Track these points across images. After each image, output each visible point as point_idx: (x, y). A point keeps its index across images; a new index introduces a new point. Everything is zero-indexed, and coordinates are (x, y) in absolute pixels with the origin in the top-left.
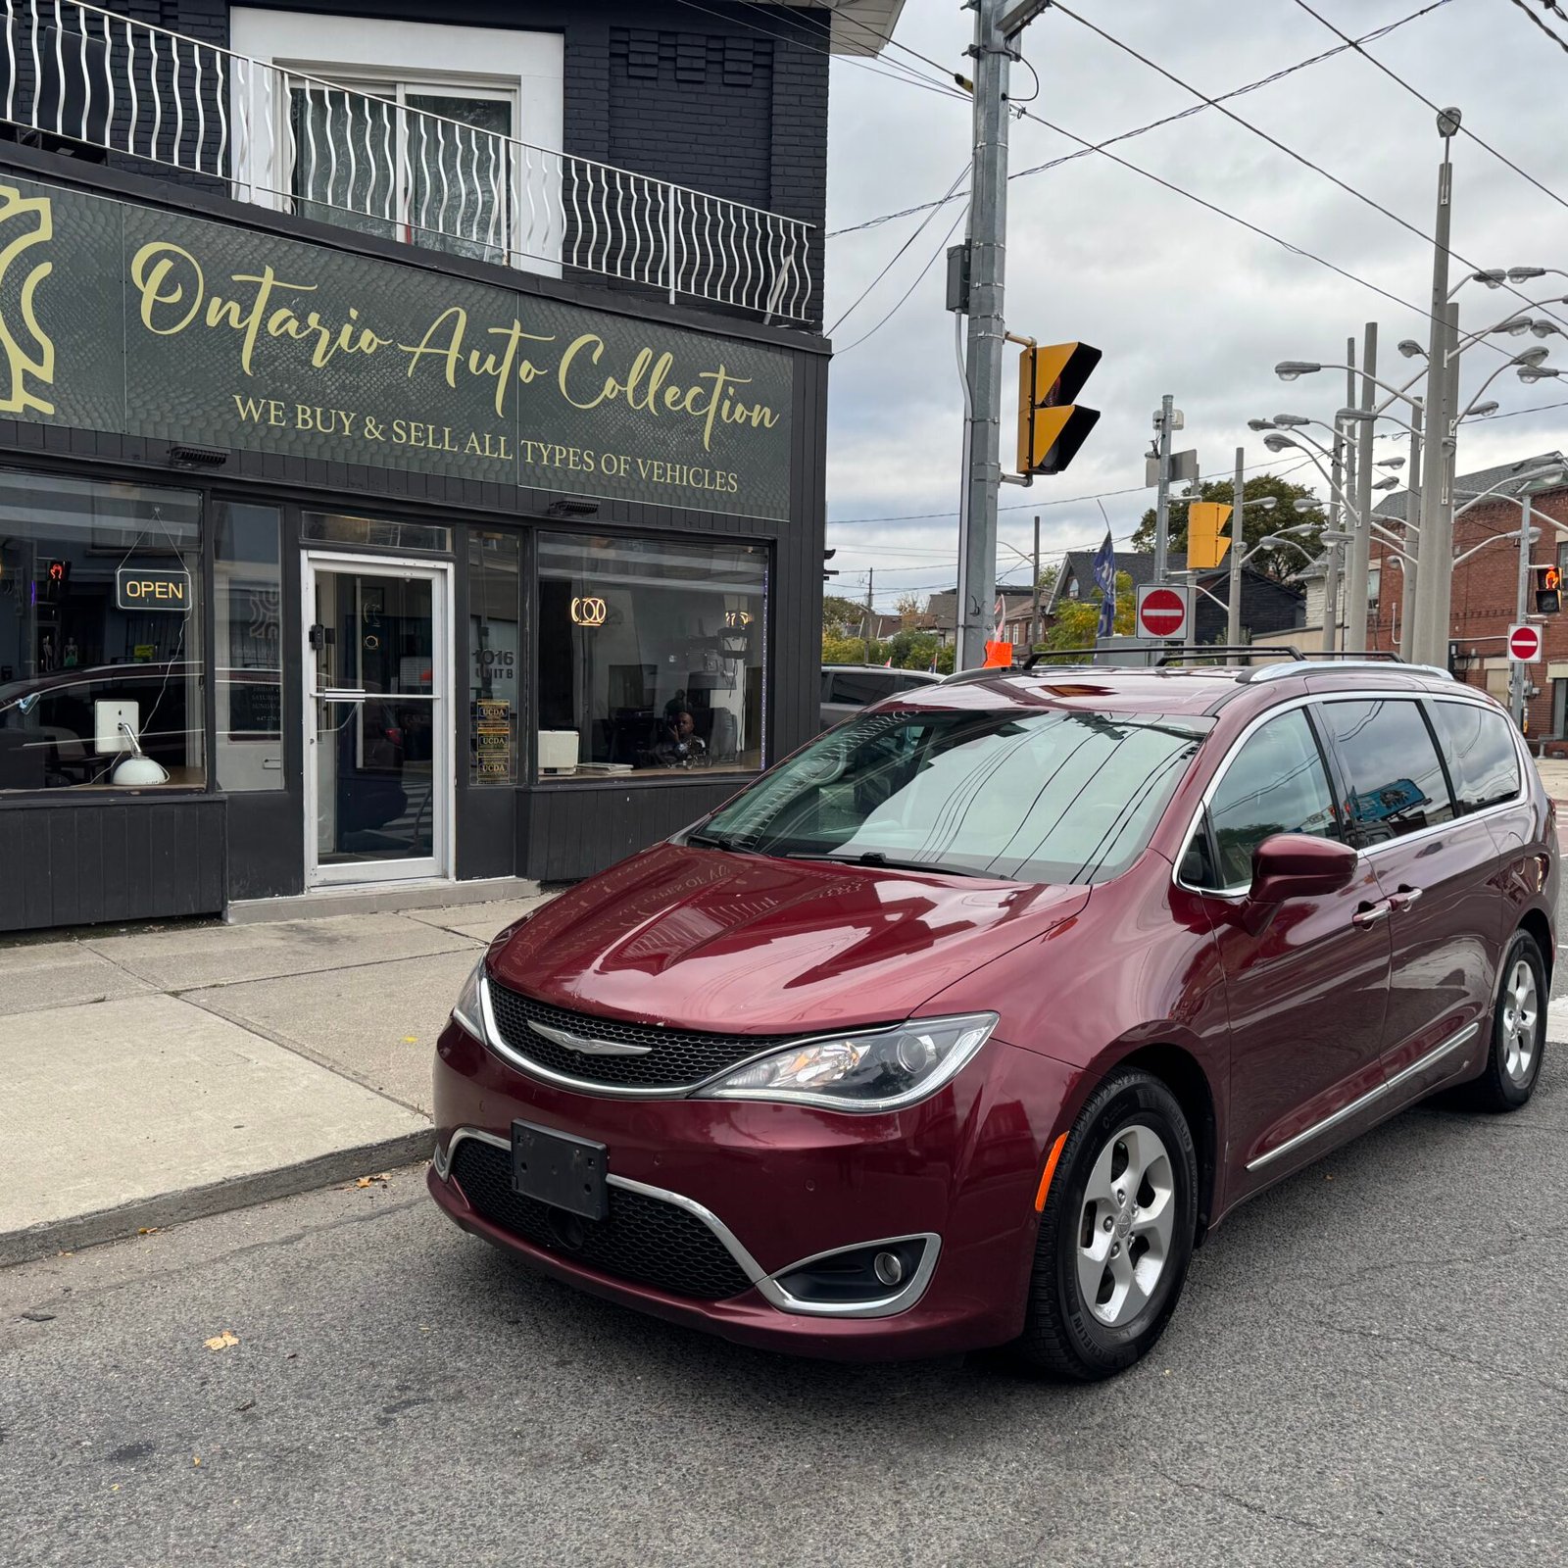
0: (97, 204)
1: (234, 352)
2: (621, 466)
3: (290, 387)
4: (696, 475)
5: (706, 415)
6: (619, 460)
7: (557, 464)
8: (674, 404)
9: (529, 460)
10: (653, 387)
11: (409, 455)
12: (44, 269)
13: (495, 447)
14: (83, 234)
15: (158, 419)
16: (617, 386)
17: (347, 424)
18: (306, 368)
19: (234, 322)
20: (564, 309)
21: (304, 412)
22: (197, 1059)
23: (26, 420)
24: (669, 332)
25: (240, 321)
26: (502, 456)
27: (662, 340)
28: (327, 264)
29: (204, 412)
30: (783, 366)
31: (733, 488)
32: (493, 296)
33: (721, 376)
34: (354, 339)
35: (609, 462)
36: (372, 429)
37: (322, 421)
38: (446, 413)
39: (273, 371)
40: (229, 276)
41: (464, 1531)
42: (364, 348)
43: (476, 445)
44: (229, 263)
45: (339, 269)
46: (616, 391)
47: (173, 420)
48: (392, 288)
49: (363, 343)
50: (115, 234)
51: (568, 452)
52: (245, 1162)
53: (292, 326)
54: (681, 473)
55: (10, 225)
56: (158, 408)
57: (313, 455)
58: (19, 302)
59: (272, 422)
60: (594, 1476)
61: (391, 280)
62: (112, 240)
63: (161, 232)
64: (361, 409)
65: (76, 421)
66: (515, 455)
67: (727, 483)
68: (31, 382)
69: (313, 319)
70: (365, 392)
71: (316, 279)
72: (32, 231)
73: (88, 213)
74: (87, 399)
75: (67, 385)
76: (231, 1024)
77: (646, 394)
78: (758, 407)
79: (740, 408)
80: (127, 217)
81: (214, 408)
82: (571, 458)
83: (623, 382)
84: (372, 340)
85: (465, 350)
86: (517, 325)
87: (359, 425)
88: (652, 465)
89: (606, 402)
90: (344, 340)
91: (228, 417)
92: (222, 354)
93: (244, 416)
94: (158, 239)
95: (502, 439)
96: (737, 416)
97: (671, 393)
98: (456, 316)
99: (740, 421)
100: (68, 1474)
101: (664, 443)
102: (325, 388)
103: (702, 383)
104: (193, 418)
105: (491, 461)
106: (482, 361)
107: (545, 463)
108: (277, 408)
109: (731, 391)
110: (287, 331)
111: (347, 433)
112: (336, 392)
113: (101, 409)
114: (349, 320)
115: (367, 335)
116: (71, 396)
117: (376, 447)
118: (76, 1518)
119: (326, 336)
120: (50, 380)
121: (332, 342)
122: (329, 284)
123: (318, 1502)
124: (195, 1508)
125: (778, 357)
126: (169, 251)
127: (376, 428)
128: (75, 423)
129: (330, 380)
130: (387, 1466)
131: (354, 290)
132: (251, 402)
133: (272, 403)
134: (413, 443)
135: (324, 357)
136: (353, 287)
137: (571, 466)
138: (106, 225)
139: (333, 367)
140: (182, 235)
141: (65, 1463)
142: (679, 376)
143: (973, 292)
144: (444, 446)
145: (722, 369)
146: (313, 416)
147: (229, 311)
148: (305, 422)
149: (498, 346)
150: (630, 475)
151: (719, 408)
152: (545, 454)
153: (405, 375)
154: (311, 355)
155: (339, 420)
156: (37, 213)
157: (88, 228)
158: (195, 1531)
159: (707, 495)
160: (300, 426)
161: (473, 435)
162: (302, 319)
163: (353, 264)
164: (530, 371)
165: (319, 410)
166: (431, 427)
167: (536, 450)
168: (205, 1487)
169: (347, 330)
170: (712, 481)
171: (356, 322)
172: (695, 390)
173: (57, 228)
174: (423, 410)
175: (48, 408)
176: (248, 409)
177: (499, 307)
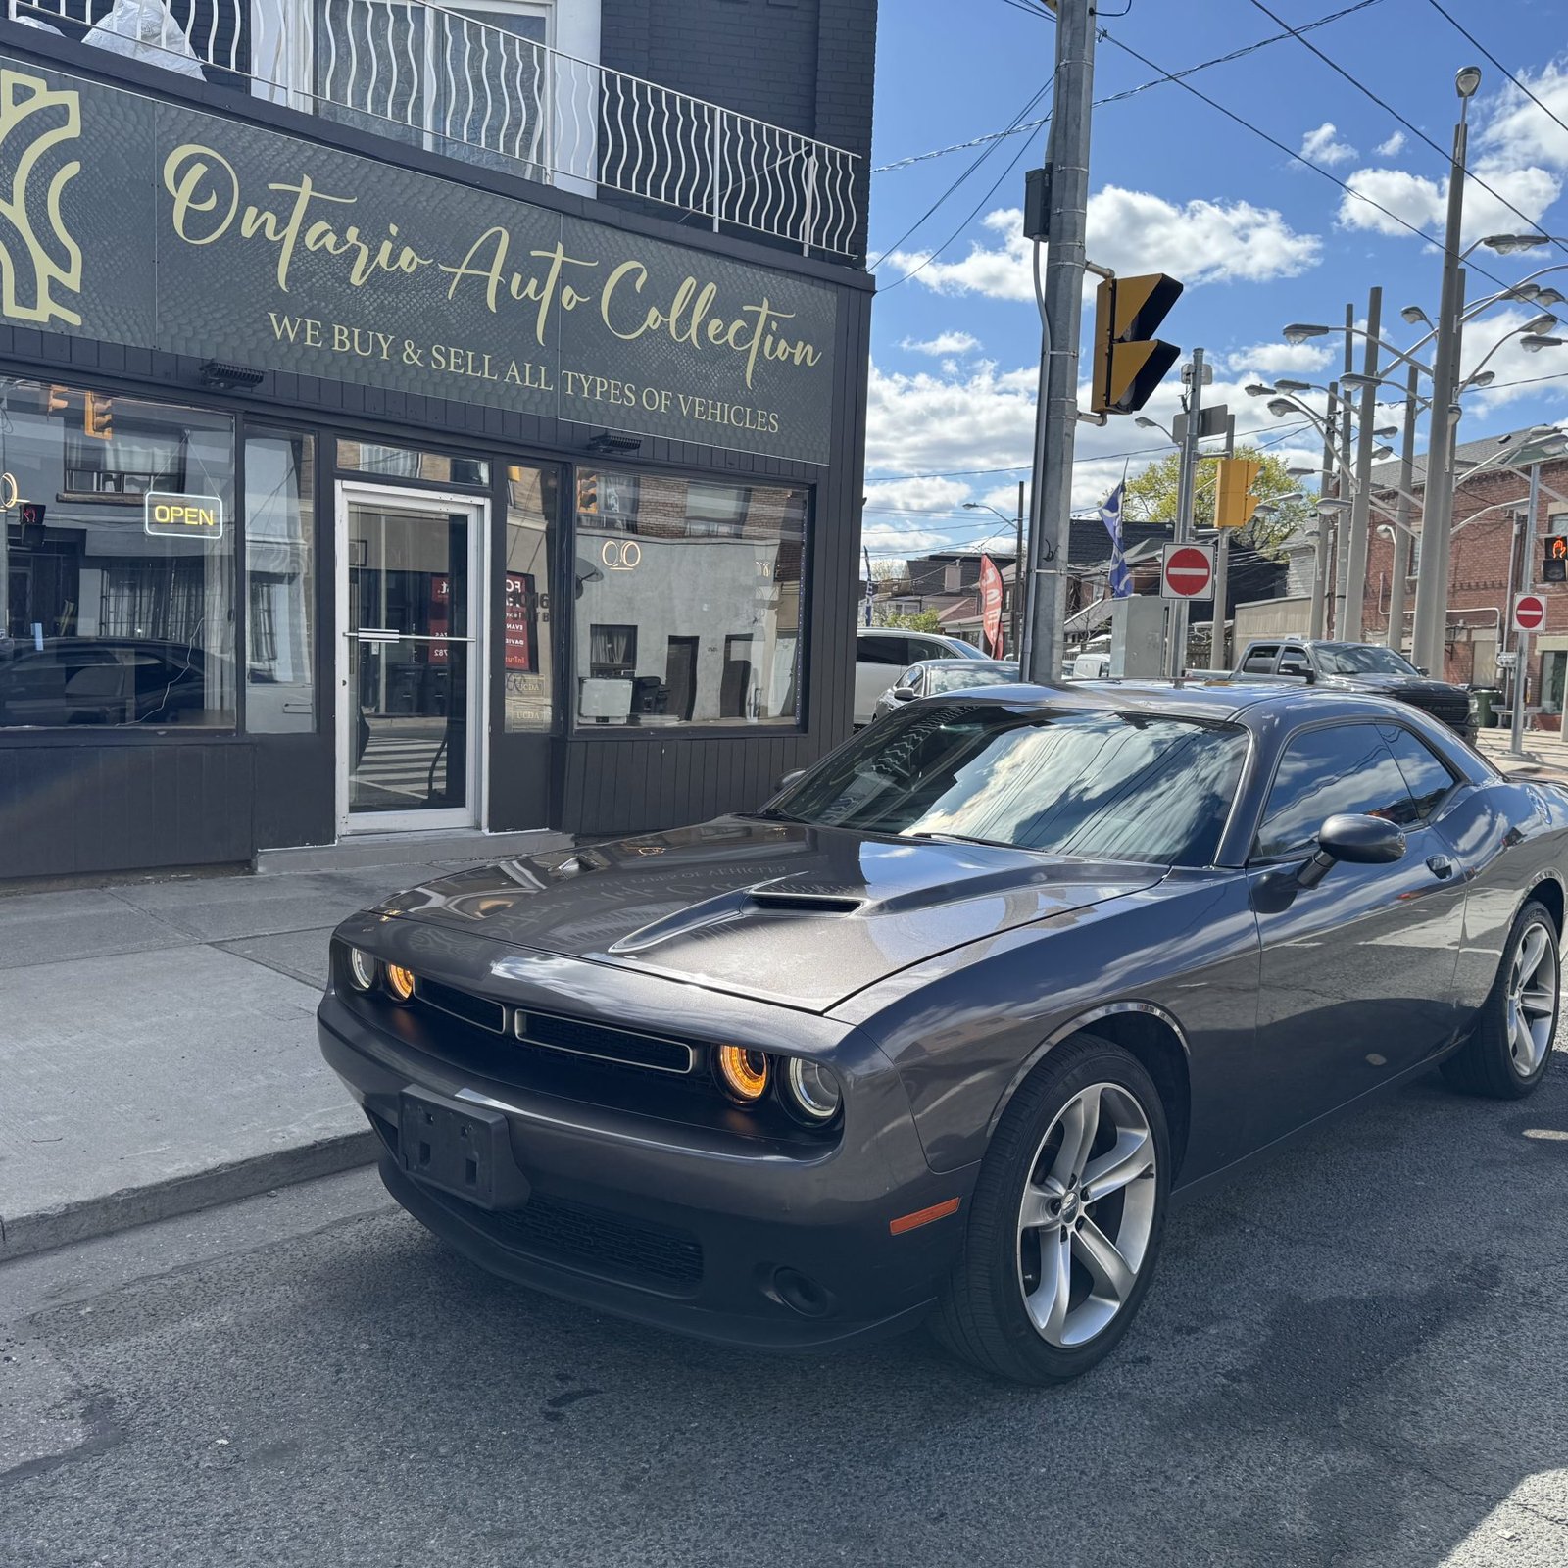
0: (129, 100)
1: (270, 266)
2: (662, 401)
3: (327, 306)
4: (737, 413)
5: (748, 350)
6: (660, 395)
7: (598, 398)
8: (717, 337)
9: (570, 392)
10: (696, 319)
11: (449, 382)
12: (72, 169)
13: (535, 377)
14: (114, 132)
15: (189, 334)
16: (660, 317)
17: (385, 347)
18: (344, 286)
19: (269, 233)
20: (608, 232)
21: (341, 333)
22: (258, 1013)
23: (51, 331)
24: (714, 261)
25: (277, 233)
26: (543, 387)
27: (707, 269)
28: (366, 176)
29: (238, 329)
30: (826, 300)
31: (773, 428)
32: (536, 216)
33: (765, 310)
34: (394, 257)
35: (650, 396)
36: (410, 354)
37: (359, 344)
38: (486, 339)
39: (310, 288)
40: (266, 184)
41: (678, 1546)
42: (404, 267)
43: (516, 374)
44: (266, 170)
45: (379, 181)
46: (659, 322)
47: (205, 337)
48: (433, 204)
49: (403, 262)
50: (147, 133)
51: (609, 385)
52: (334, 1124)
53: (330, 241)
54: (723, 411)
55: (36, 120)
56: (190, 322)
57: (350, 379)
58: (45, 203)
59: (308, 342)
60: (807, 1481)
61: (432, 196)
62: (144, 138)
63: (195, 134)
64: (400, 331)
65: (105, 334)
66: (555, 385)
67: (765, 422)
68: (57, 291)
69: (352, 234)
70: (404, 313)
71: (356, 191)
72: (59, 126)
73: (119, 110)
74: (116, 311)
75: (95, 295)
76: (284, 977)
77: (689, 326)
78: (800, 344)
79: (783, 344)
80: (159, 116)
81: (248, 326)
82: (612, 391)
83: (666, 313)
84: (412, 259)
85: (507, 273)
86: (560, 248)
87: (397, 349)
88: (693, 402)
89: (649, 332)
90: (383, 258)
91: (262, 335)
92: (258, 267)
93: (279, 334)
94: (192, 142)
95: (543, 368)
96: (779, 352)
97: (715, 325)
98: (497, 236)
99: (783, 359)
100: (209, 1478)
101: (706, 378)
102: (363, 309)
103: (744, 316)
104: (226, 334)
105: (532, 391)
106: (523, 286)
107: (586, 395)
108: (314, 327)
109: (774, 325)
110: (324, 245)
111: (385, 357)
112: (374, 313)
113: (131, 322)
114: (389, 237)
115: (407, 253)
116: (100, 307)
117: (413, 373)
118: (229, 1531)
119: (364, 252)
120: (78, 289)
121: (371, 259)
122: (368, 197)
123: (503, 1511)
124: (364, 1518)
125: (822, 292)
126: (203, 154)
127: (415, 353)
128: (103, 336)
129: (368, 299)
130: (570, 1468)
131: (395, 205)
132: (286, 320)
133: (309, 322)
134: (452, 369)
135: (362, 275)
136: (394, 201)
137: (612, 400)
138: (138, 122)
139: (372, 286)
140: (217, 138)
141: (203, 1465)
142: (722, 309)
143: (1053, 219)
144: (483, 374)
145: (766, 303)
146: (351, 338)
147: (265, 222)
148: (342, 344)
149: (541, 269)
150: (672, 411)
151: (762, 343)
152: (586, 386)
153: (445, 297)
154: (350, 272)
155: (377, 342)
156: (65, 107)
157: (118, 126)
158: (371, 1547)
159: (748, 434)
160: (336, 348)
161: (513, 363)
162: (341, 233)
163: (394, 177)
164: (572, 297)
165: (356, 331)
166: (471, 354)
167: (577, 382)
168: (370, 1495)
169: (387, 247)
170: (753, 420)
171: (396, 238)
172: (738, 324)
173: (87, 125)
174: (463, 336)
175: (75, 319)
176: (283, 328)
177: (543, 228)
